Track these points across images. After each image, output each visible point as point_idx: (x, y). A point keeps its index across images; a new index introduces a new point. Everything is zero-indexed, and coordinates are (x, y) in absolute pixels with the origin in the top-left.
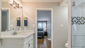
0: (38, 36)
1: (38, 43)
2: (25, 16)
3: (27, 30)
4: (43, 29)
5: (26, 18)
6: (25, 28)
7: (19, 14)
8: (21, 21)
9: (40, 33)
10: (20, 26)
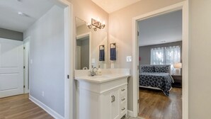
0: (140, 85)
1: (140, 101)
2: (113, 39)
3: (115, 67)
4: (168, 66)
5: (114, 44)
6: (113, 64)
7: (103, 39)
8: (106, 51)
9: (155, 77)
10: (104, 60)
